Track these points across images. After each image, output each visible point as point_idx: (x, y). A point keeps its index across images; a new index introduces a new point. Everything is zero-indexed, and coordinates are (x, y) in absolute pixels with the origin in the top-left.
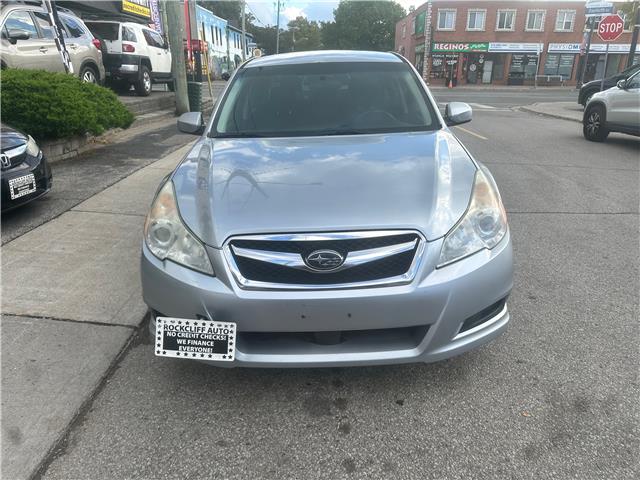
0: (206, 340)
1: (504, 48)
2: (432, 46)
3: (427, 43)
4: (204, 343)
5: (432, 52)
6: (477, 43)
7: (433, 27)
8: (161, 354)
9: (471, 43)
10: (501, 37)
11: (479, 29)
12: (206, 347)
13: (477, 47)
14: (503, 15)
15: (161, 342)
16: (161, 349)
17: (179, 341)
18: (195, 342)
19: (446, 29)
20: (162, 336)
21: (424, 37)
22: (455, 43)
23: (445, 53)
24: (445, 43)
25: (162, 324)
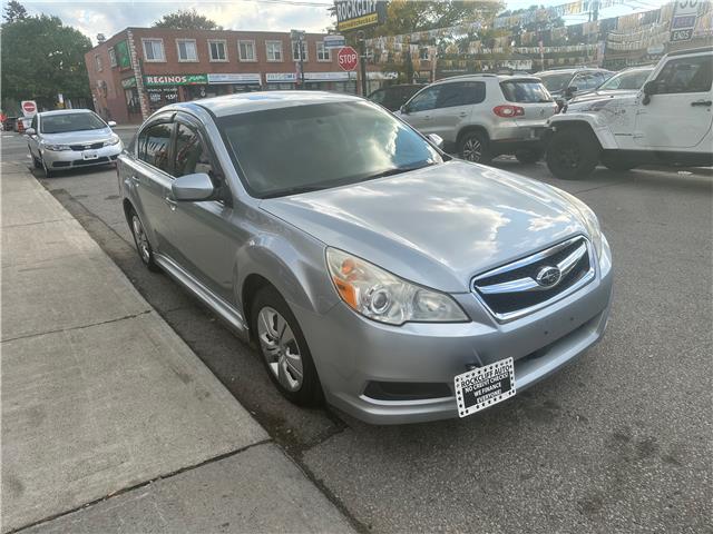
0: (496, 383)
1: (223, 79)
2: (145, 81)
3: (138, 77)
4: (495, 387)
5: (147, 87)
6: (196, 75)
7: (140, 58)
8: (465, 414)
9: (188, 75)
10: (217, 68)
11: (193, 60)
12: (497, 389)
13: (195, 79)
14: (213, 46)
15: (462, 402)
16: (463, 409)
17: (476, 394)
18: (488, 389)
19: (155, 60)
20: (461, 395)
21: (131, 70)
22: (170, 76)
23: (162, 87)
24: (159, 76)
25: (460, 382)
